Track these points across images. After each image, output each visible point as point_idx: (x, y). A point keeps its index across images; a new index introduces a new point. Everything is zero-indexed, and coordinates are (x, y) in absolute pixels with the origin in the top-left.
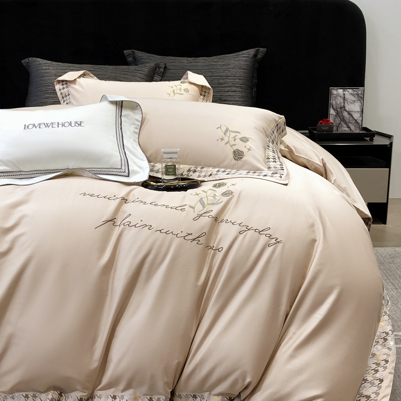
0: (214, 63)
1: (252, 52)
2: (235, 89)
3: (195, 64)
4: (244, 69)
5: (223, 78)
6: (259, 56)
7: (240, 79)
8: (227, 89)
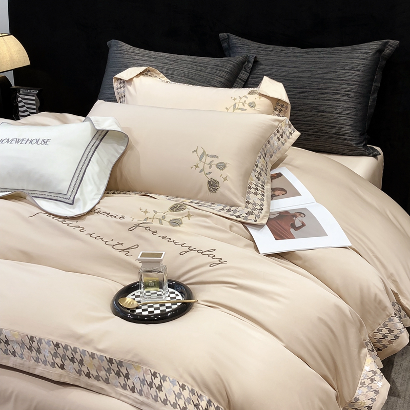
0: (318, 60)
1: (375, 46)
2: (338, 97)
3: (294, 59)
4: (358, 71)
5: (325, 81)
6: (387, 51)
7: (348, 84)
8: (328, 97)
